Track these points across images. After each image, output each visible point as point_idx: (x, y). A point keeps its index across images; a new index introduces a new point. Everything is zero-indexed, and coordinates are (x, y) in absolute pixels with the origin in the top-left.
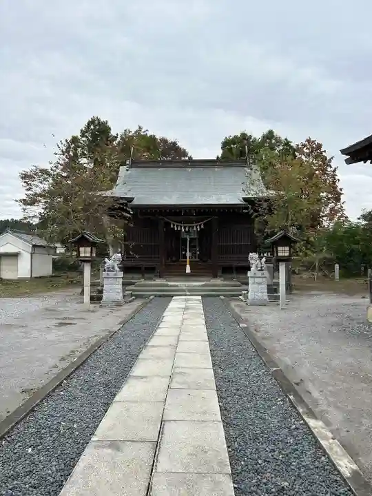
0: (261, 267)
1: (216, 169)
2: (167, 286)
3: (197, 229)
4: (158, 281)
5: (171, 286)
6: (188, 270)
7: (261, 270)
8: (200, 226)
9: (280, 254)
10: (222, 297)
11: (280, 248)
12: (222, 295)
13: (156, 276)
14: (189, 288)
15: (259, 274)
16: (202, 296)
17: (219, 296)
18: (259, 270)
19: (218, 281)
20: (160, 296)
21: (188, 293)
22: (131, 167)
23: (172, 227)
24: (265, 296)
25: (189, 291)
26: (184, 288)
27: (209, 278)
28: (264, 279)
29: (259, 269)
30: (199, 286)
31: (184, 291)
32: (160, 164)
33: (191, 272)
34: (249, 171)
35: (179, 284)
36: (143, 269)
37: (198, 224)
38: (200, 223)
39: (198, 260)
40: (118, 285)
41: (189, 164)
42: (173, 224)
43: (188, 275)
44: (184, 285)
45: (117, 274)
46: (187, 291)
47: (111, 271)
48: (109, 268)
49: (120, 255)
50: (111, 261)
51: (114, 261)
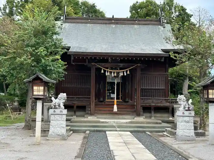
0: (189, 108)
1: (136, 26)
2: (99, 122)
3: (124, 74)
4: (90, 118)
5: (103, 122)
6: (115, 108)
8: (127, 72)
10: (148, 133)
12: (147, 131)
13: (88, 114)
14: (117, 124)
15: (187, 113)
16: (131, 132)
17: (144, 132)
19: (141, 119)
20: (94, 131)
21: (118, 129)
22: (65, 22)
23: (102, 72)
25: (119, 127)
26: (114, 124)
27: (133, 117)
28: (191, 118)
29: (187, 109)
30: (127, 123)
31: (114, 127)
32: (89, 20)
33: (118, 111)
34: (162, 28)
35: (109, 120)
36: (75, 107)
37: (125, 70)
38: (127, 70)
39: (121, 100)
40: (63, 121)
41: (113, 21)
42: (103, 69)
43: (116, 113)
44: (113, 122)
45: (62, 111)
46: (117, 127)
47: (57, 108)
48: (55, 106)
49: (65, 94)
50: (57, 99)
51: (60, 99)
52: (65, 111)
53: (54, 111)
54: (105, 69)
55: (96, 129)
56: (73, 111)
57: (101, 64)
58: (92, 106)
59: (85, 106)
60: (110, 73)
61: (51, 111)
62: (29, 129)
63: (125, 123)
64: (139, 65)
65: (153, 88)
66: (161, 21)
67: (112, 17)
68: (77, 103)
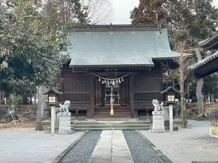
0: (160, 109)
1: (133, 32)
2: (97, 123)
3: (119, 82)
4: (90, 121)
5: (101, 124)
6: (112, 112)
7: (160, 110)
9: (169, 100)
11: (169, 97)
12: (137, 129)
13: (88, 117)
15: (159, 113)
16: (123, 130)
17: (134, 130)
18: (159, 111)
19: (135, 120)
20: (93, 130)
21: (113, 128)
24: (163, 127)
26: (110, 125)
27: (128, 119)
28: (162, 116)
29: (159, 109)
31: (110, 127)
32: (88, 28)
33: (114, 114)
34: (159, 34)
35: (106, 122)
36: (77, 112)
37: (119, 78)
38: (121, 78)
39: (119, 105)
40: (69, 120)
41: (111, 28)
42: (100, 78)
43: (112, 116)
44: (109, 123)
45: (68, 114)
47: (64, 112)
48: (62, 110)
49: (69, 101)
50: (63, 105)
51: (66, 105)
52: (70, 114)
53: (62, 114)
54: (101, 78)
55: (94, 128)
56: (75, 116)
57: (98, 73)
58: (91, 110)
59: (86, 111)
60: (106, 81)
61: (60, 114)
62: (40, 130)
63: (119, 124)
64: (132, 73)
65: (149, 92)
66: (158, 26)
67: (110, 24)
68: (78, 108)
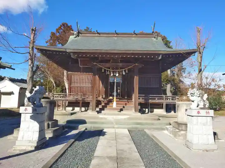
0: (204, 105)
5: (102, 118)
14: (116, 121)
15: (203, 112)
23: (103, 71)
25: (117, 123)
30: (125, 119)
32: (97, 35)
33: (117, 107)
34: (155, 40)
36: (81, 103)
37: (124, 70)
38: (126, 70)
41: (115, 35)
43: (115, 109)
44: (112, 118)
45: (36, 110)
46: (115, 124)
53: (26, 110)
54: (105, 68)
57: (102, 64)
59: (89, 102)
60: (110, 72)
63: (123, 119)
64: (137, 64)
